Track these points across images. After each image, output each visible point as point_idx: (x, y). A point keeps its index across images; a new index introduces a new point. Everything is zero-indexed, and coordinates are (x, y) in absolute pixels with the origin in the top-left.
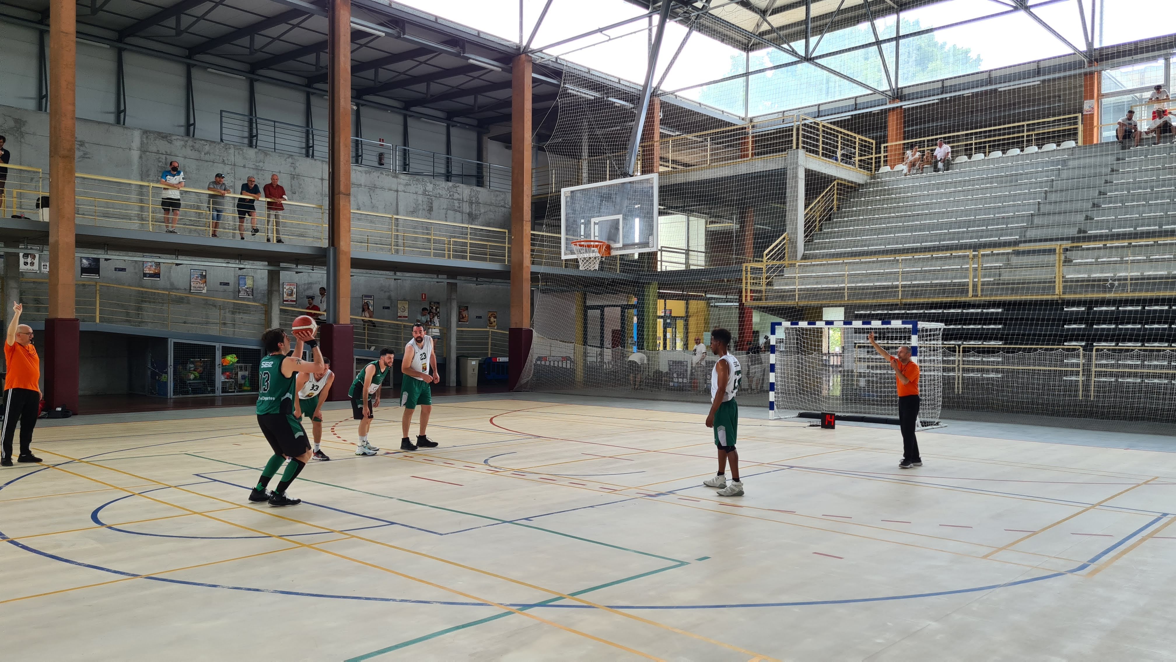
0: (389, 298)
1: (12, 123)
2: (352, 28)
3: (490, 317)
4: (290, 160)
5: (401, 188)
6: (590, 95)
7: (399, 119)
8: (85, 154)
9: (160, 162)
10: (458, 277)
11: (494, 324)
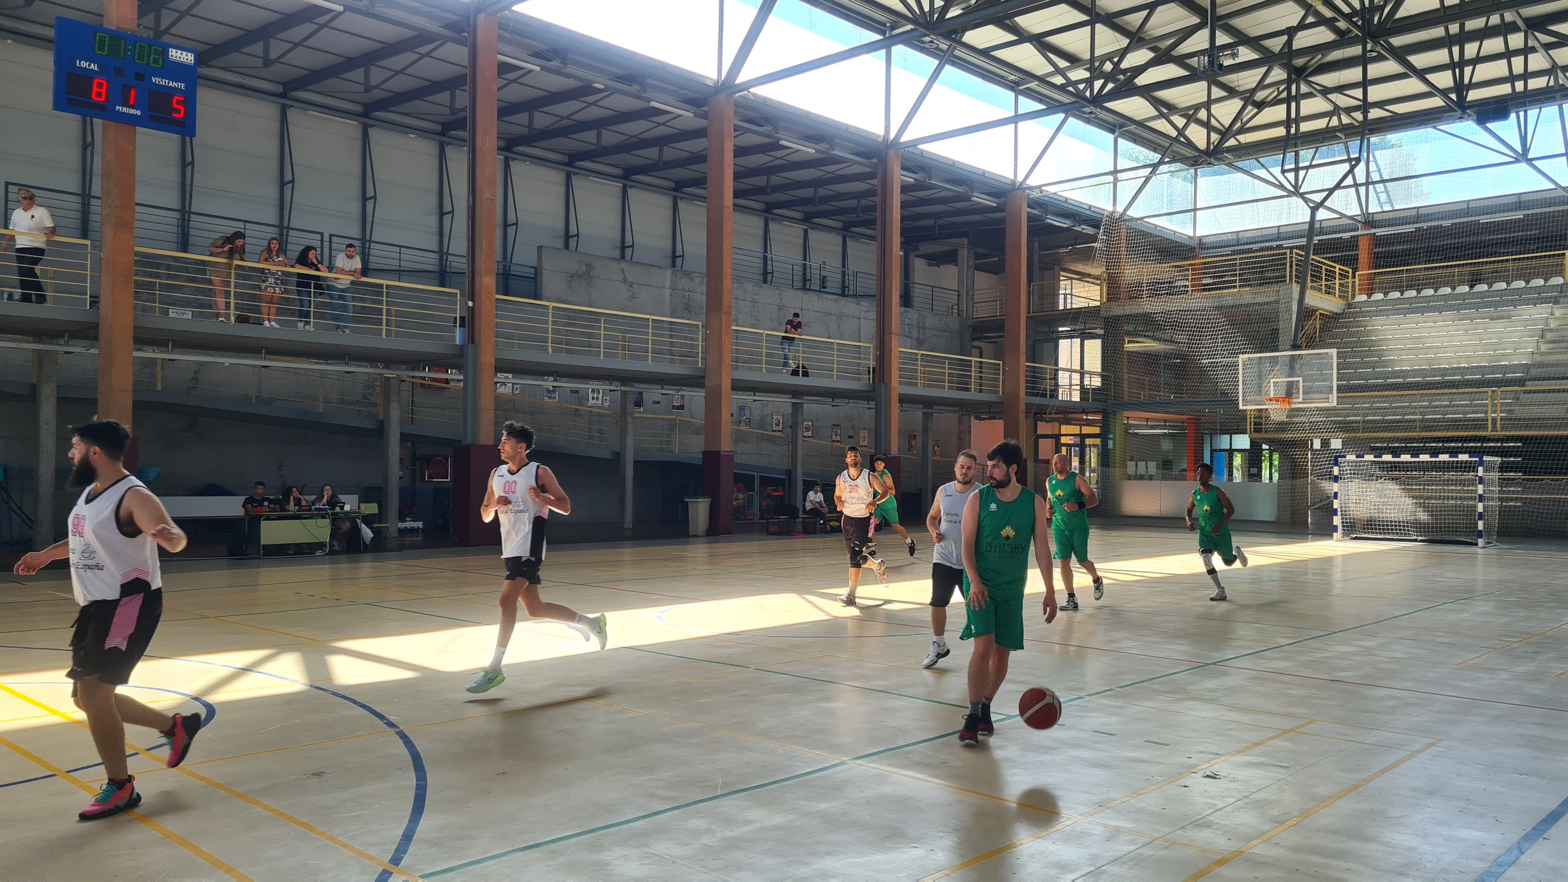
0: (853, 427)
1: (584, 268)
2: (902, 181)
3: (934, 446)
4: (777, 291)
5: (862, 315)
6: (1064, 223)
7: (838, 240)
8: (633, 294)
9: (684, 298)
10: (935, 407)
11: (938, 453)
